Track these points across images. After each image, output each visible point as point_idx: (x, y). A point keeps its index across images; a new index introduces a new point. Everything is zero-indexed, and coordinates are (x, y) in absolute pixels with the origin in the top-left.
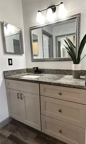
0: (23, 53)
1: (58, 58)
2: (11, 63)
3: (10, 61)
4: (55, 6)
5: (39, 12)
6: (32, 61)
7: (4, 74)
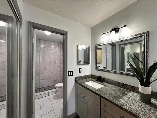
0: (89, 63)
1: (121, 71)
2: (80, 71)
3: (80, 69)
4: (118, 28)
5: (104, 35)
6: (96, 70)
7: (76, 80)
